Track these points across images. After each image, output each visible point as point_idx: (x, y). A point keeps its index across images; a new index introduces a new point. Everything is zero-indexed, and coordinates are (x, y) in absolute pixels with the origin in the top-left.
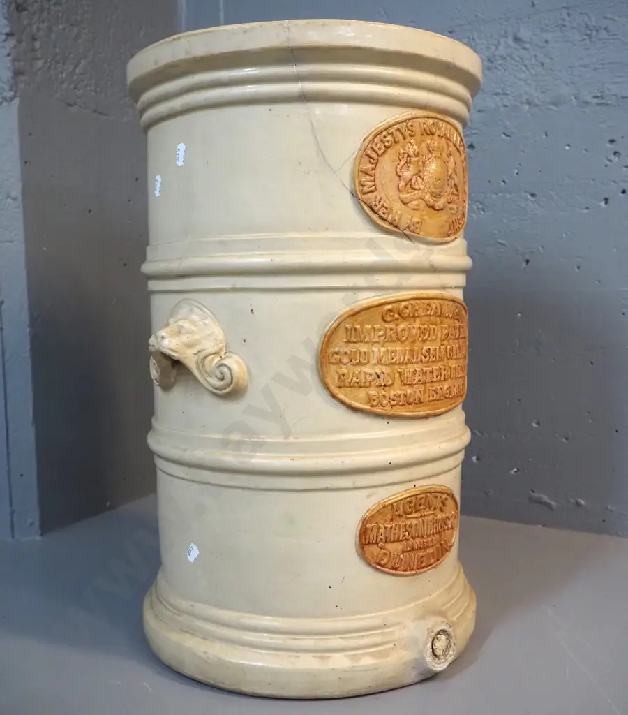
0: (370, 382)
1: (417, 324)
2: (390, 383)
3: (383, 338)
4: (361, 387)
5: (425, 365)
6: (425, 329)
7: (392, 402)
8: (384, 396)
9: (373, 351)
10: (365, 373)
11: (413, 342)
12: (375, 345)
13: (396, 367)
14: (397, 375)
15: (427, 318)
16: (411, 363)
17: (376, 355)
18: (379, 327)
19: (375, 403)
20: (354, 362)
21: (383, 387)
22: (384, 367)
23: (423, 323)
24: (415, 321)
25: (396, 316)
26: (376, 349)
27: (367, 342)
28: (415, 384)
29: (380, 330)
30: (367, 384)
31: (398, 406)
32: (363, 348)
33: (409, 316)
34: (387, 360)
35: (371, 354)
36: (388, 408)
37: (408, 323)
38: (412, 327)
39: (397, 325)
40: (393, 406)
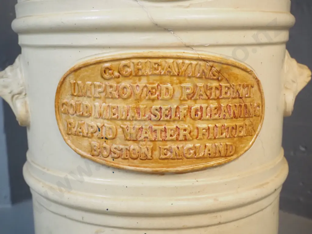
0: (92, 133)
1: (143, 82)
2: (111, 136)
3: (104, 94)
4: (83, 136)
5: (155, 123)
6: (153, 88)
7: (113, 155)
8: (105, 148)
9: (95, 106)
10: (88, 125)
11: (138, 100)
12: (97, 100)
13: (119, 123)
14: (120, 130)
15: (157, 78)
16: (136, 120)
17: (98, 109)
18: (98, 83)
19: (95, 153)
20: (78, 113)
21: (104, 139)
22: (106, 121)
23: (151, 81)
24: (140, 80)
25: (116, 74)
26: (97, 104)
27: (89, 97)
28: (142, 141)
29: (100, 86)
30: (90, 135)
31: (120, 159)
32: (86, 101)
33: (131, 74)
34: (108, 115)
35: (93, 107)
36: (110, 159)
37: (131, 81)
38: (135, 85)
39: (118, 83)
40: (114, 158)
